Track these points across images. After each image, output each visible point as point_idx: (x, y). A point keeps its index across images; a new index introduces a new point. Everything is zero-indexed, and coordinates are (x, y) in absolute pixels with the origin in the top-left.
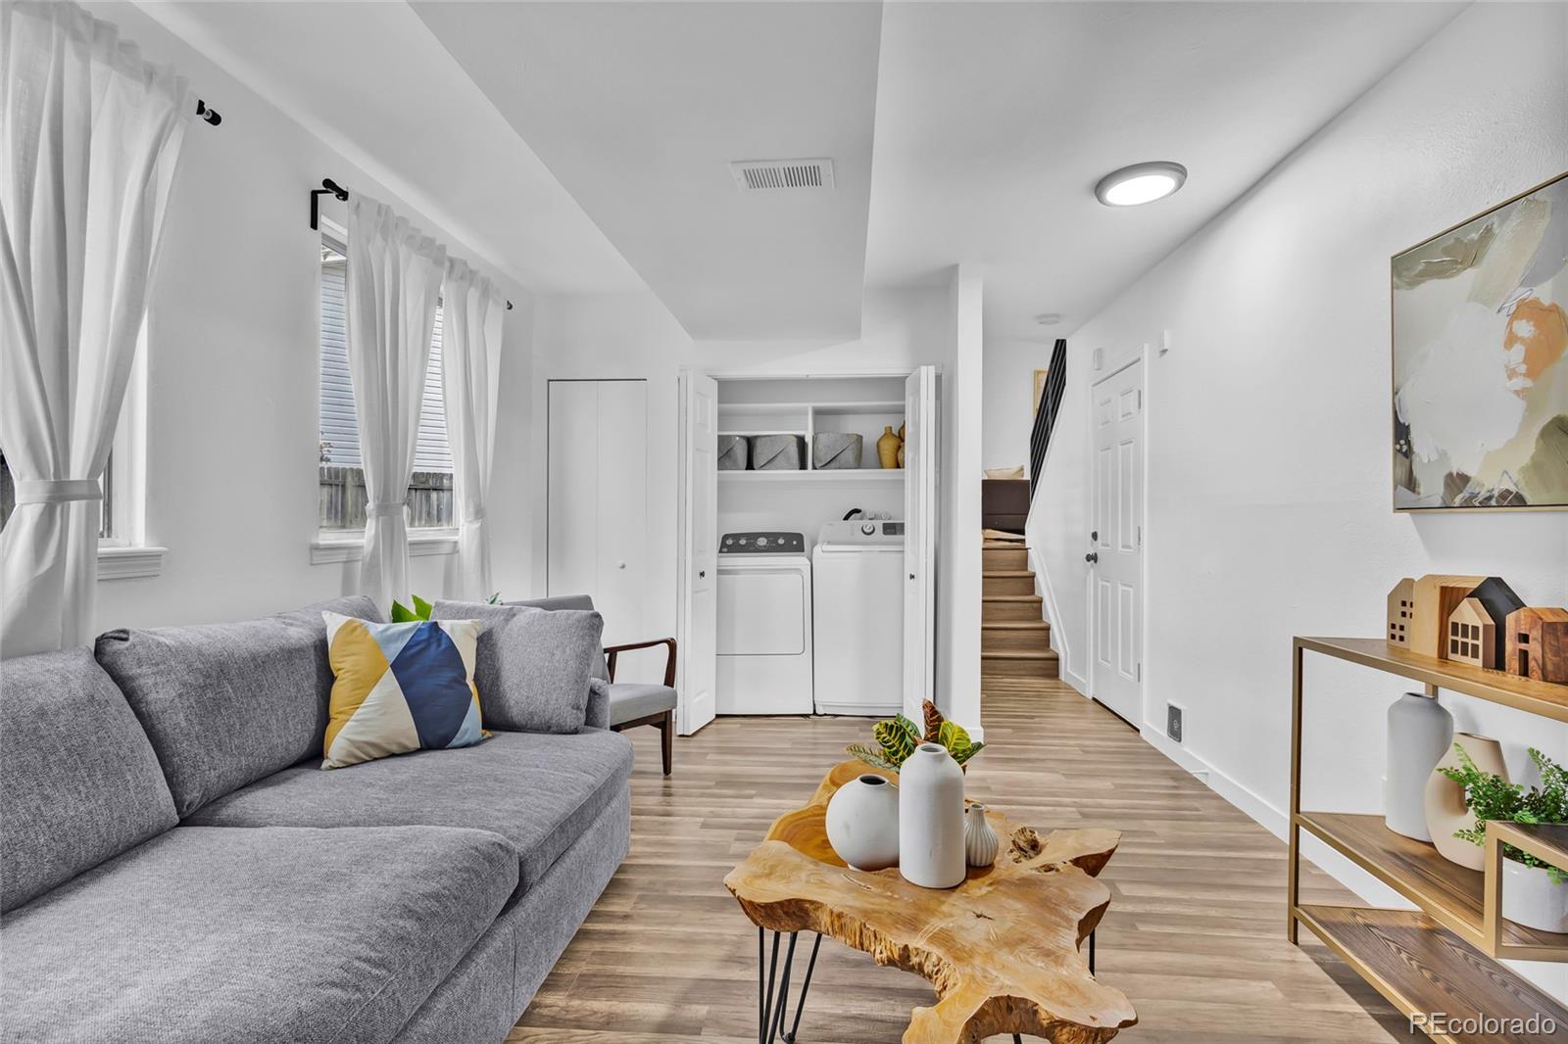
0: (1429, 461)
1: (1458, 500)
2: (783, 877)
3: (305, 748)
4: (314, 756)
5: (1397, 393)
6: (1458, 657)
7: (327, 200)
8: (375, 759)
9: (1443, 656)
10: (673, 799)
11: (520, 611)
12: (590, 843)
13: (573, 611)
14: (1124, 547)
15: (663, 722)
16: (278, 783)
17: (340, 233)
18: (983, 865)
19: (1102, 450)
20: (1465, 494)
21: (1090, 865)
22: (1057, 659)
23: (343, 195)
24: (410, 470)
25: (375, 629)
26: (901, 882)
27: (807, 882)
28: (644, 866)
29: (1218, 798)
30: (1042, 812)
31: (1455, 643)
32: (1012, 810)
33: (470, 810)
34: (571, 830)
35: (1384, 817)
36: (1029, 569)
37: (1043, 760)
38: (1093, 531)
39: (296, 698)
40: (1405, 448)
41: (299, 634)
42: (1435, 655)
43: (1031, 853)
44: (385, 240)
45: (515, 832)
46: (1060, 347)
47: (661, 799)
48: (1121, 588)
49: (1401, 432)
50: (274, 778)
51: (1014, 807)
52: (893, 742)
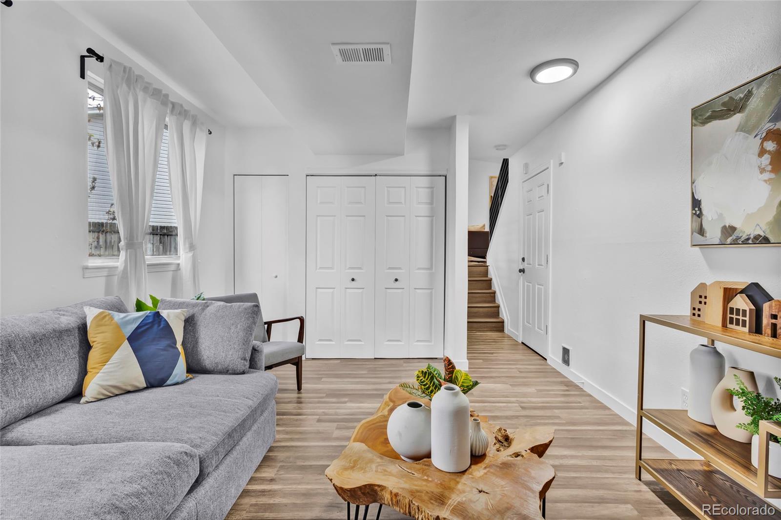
0: (712, 219)
1: (729, 240)
2: (362, 469)
3: (70, 390)
4: (76, 395)
5: (694, 183)
6: (734, 326)
7: (90, 62)
8: (117, 395)
9: (724, 325)
10: (303, 405)
11: (212, 303)
12: (249, 440)
13: (242, 303)
14: (539, 265)
15: (297, 362)
16: (50, 414)
17: (99, 82)
18: (480, 454)
19: (527, 216)
20: (734, 237)
21: (539, 451)
22: (503, 322)
23: (100, 59)
24: (147, 223)
25: (118, 316)
26: (433, 469)
27: (376, 471)
28: (284, 447)
29: (590, 396)
30: (501, 407)
31: (731, 319)
32: (486, 406)
33: (171, 428)
34: (236, 436)
35: (687, 411)
36: (489, 276)
37: (499, 377)
38: (522, 257)
39: (64, 360)
40: (698, 212)
41: (68, 321)
42: (720, 324)
43: (505, 444)
44: (129, 88)
45: (198, 441)
46: (506, 162)
47: (295, 405)
48: (537, 286)
49: (696, 203)
50: (48, 411)
51: (486, 404)
52: (426, 382)
